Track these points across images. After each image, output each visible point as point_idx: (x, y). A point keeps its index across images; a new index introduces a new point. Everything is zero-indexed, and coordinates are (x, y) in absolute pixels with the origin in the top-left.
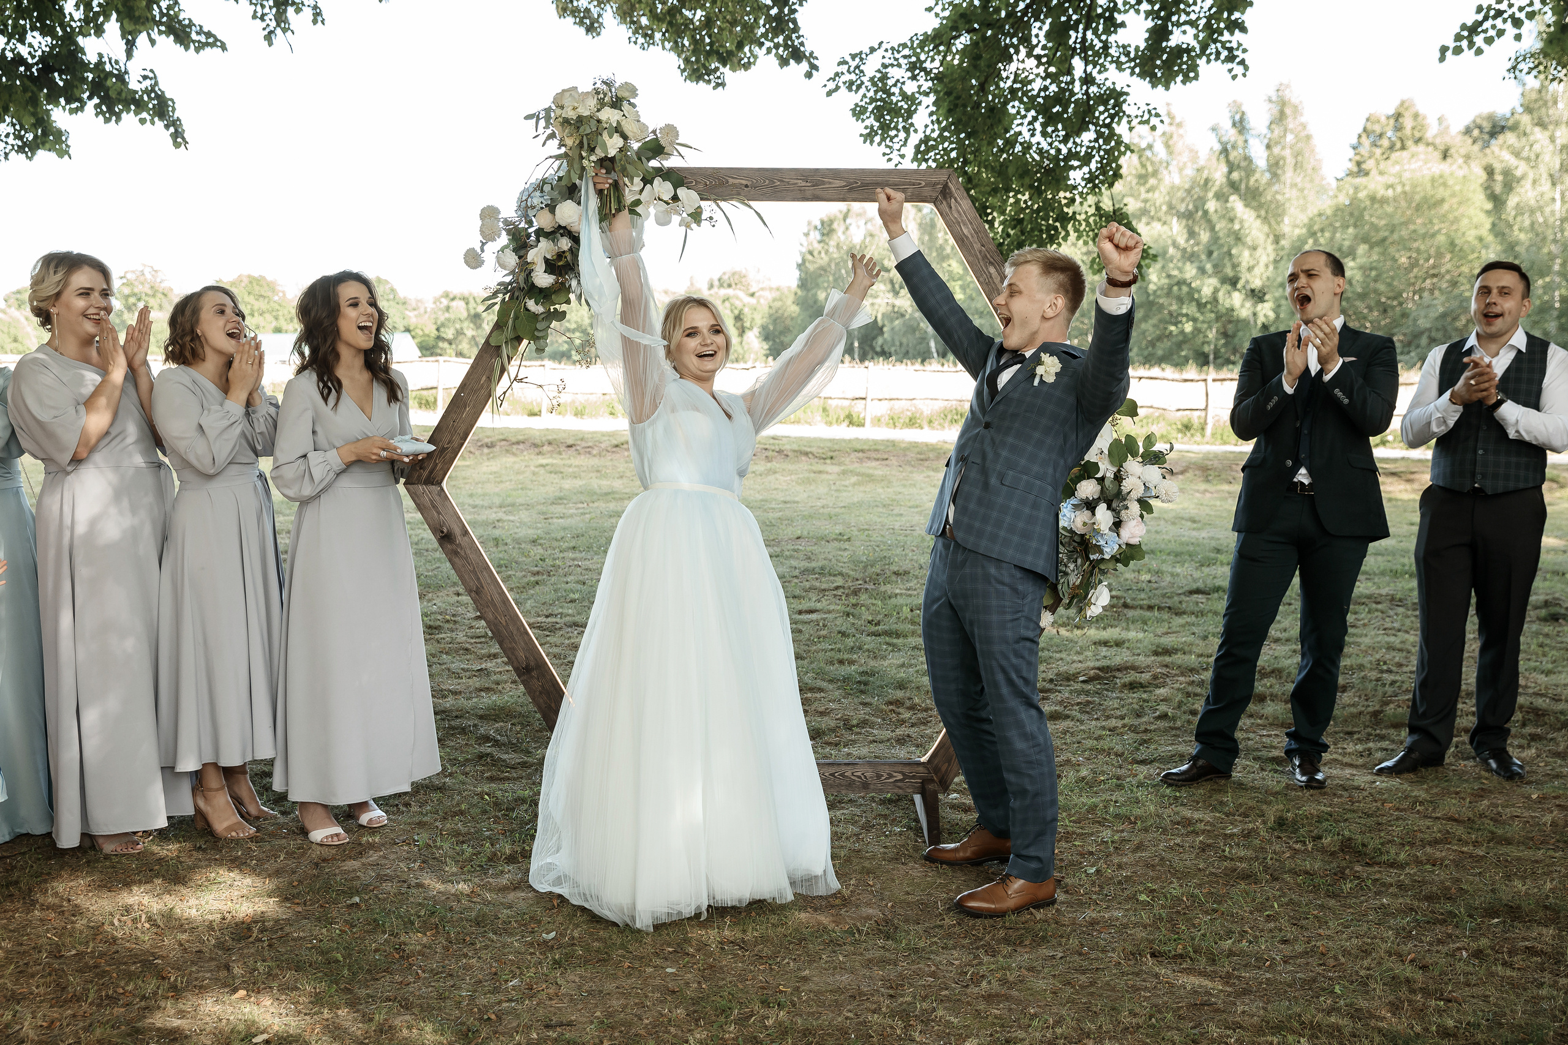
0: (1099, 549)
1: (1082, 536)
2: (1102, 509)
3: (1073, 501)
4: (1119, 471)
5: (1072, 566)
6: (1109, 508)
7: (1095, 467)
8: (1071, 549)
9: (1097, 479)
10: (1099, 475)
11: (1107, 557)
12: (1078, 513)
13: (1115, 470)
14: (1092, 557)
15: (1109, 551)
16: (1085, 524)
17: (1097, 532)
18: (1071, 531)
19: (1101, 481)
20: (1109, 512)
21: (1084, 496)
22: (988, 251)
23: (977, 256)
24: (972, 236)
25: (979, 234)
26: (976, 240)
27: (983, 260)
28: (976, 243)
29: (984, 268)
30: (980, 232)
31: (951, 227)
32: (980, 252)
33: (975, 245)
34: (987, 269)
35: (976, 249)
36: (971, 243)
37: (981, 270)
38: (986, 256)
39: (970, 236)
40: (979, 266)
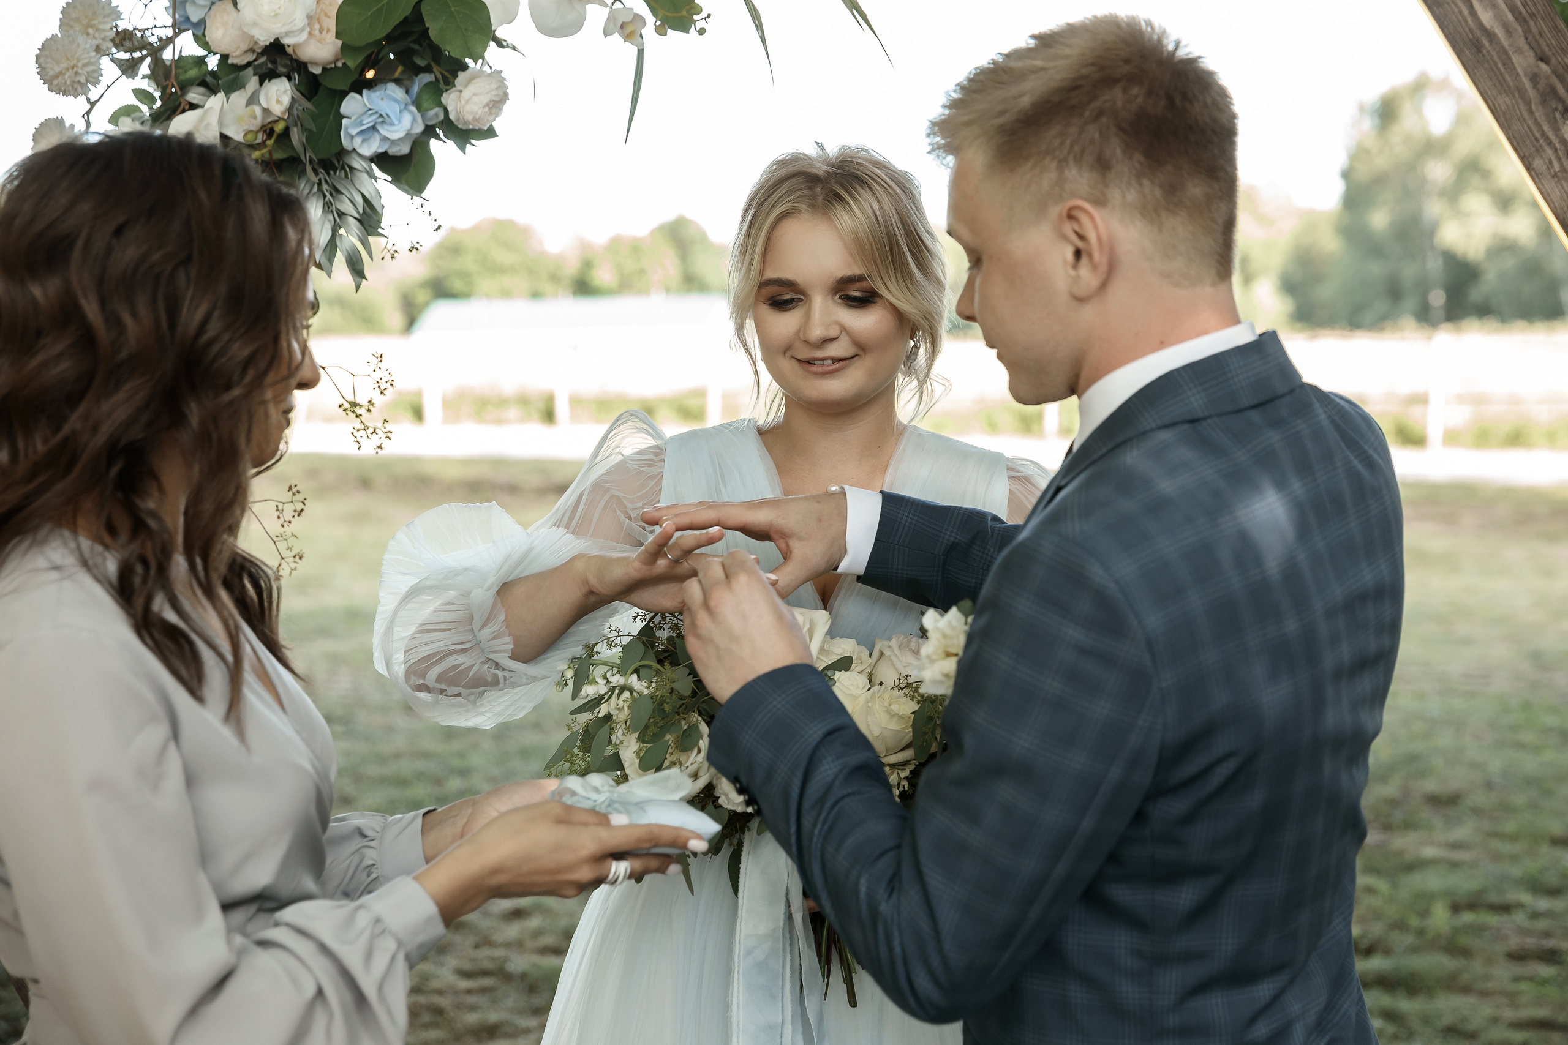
22: (1558, 76)
23: (1521, 91)
24: (1509, 32)
25: (1532, 23)
26: (1522, 43)
27: (1544, 102)
28: (1519, 51)
29: (1546, 128)
30: (1532, 15)
31: (1440, 5)
32: (1534, 78)
33: (1516, 59)
34: (1557, 130)
35: (1521, 72)
36: (1506, 52)
37: (1537, 135)
38: (1553, 90)
39: (1500, 32)
40: (1531, 122)
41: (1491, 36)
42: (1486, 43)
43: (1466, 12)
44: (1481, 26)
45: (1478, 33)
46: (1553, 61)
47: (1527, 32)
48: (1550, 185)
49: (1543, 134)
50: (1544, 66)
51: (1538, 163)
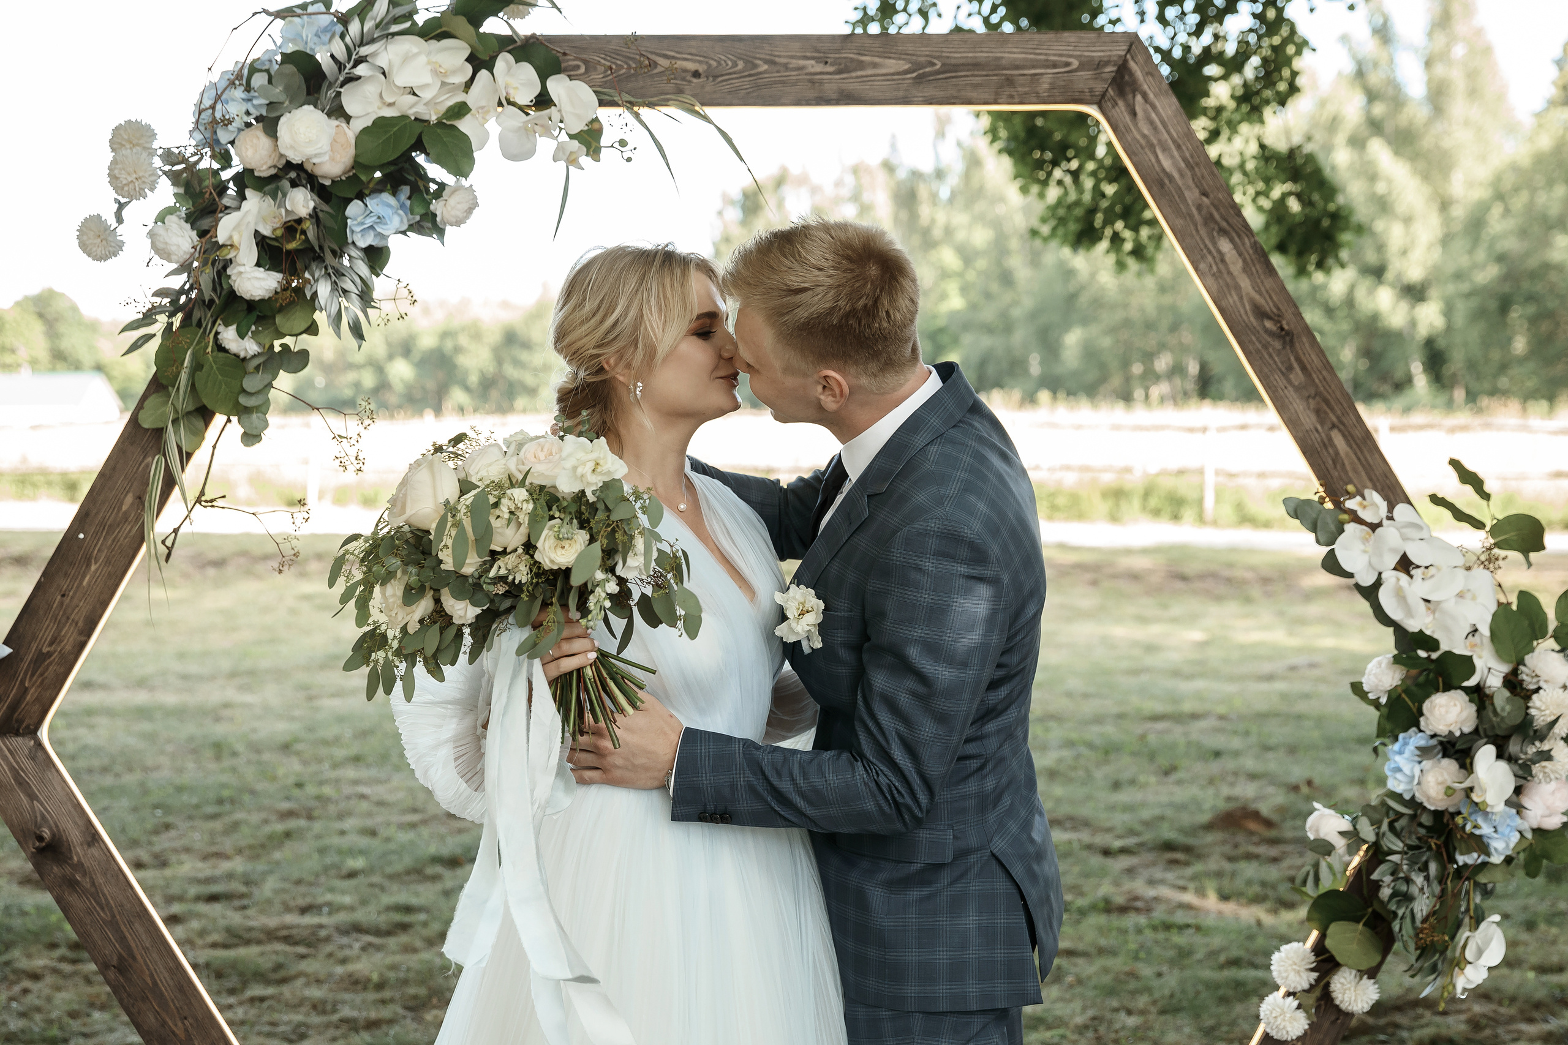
0: (1480, 844)
1: (1438, 814)
2: (1485, 756)
3: (1414, 740)
4: (1515, 672)
5: (1419, 879)
6: (1500, 756)
7: (1467, 665)
8: (1413, 841)
9: (1467, 690)
10: (1471, 682)
11: (1496, 859)
12: (1427, 764)
13: (1505, 668)
14: (1461, 859)
15: (1501, 846)
16: (1449, 791)
17: (1479, 808)
18: (1413, 803)
19: (1479, 695)
20: (1503, 766)
21: (1442, 729)
22: (1215, 206)
23: (1191, 216)
24: (1182, 175)
25: (1197, 169)
26: (1190, 182)
27: (1206, 224)
28: (1189, 188)
29: (1207, 242)
30: (1197, 164)
31: (1136, 155)
32: (1199, 207)
33: (1187, 194)
34: (1215, 244)
35: (1190, 202)
36: (1180, 189)
37: (1202, 246)
38: (1211, 215)
39: (1176, 175)
40: (1198, 238)
41: (1170, 177)
42: (1167, 181)
43: (1153, 160)
44: (1164, 170)
45: (1162, 175)
46: (1211, 196)
47: (1194, 175)
48: (1211, 281)
49: (1206, 246)
50: (1205, 199)
51: (1202, 266)
